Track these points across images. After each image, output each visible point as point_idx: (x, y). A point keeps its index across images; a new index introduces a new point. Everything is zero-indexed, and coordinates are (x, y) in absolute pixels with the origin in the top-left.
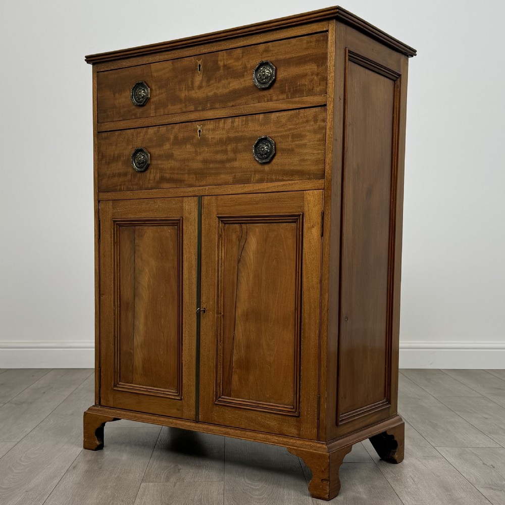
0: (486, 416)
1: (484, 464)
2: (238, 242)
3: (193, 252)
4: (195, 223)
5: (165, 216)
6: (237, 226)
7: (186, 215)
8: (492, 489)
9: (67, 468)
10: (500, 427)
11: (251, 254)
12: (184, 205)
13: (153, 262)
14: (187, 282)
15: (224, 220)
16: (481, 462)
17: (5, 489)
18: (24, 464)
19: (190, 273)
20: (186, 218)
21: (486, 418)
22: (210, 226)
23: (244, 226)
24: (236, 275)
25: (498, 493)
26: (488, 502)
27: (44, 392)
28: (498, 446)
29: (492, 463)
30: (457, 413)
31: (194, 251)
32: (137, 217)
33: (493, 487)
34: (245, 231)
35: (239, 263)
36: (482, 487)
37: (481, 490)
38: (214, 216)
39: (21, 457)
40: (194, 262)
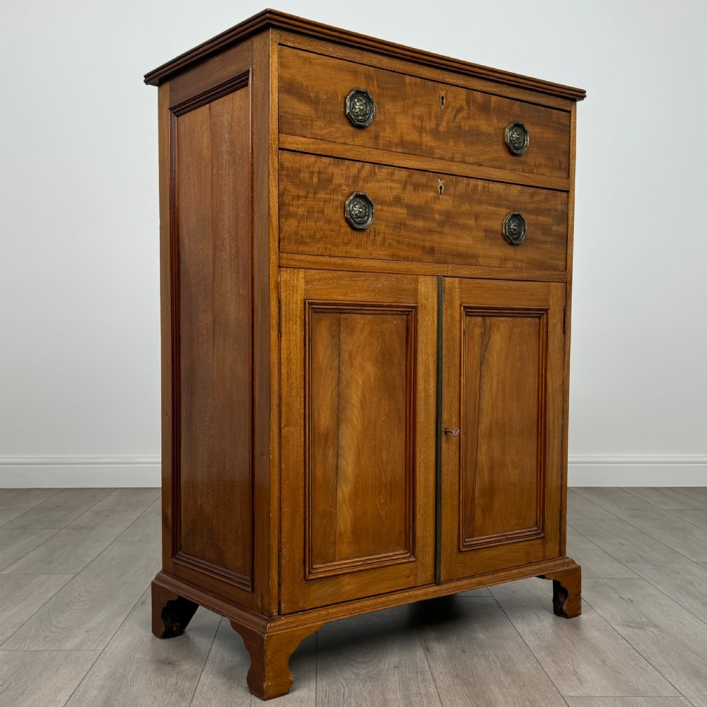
0: (623, 542)
1: (620, 597)
2: (480, 339)
3: (430, 353)
4: (433, 312)
5: (391, 300)
6: (479, 319)
7: (422, 300)
8: (630, 627)
9: (134, 604)
10: (639, 555)
11: (495, 355)
12: (419, 287)
13: (370, 368)
14: (423, 395)
15: (469, 311)
16: (617, 595)
17: (61, 628)
18: (83, 599)
19: (426, 381)
20: (422, 305)
21: (623, 544)
22: (453, 318)
23: (488, 319)
24: (478, 381)
25: (637, 631)
26: (625, 642)
27: (107, 516)
28: (637, 577)
29: (630, 596)
30: (589, 538)
31: (432, 349)
32: (348, 298)
33: (632, 625)
34: (488, 325)
35: (481, 365)
36: (618, 625)
37: (617, 628)
38: (457, 304)
39: (81, 592)
40: (432, 367)
